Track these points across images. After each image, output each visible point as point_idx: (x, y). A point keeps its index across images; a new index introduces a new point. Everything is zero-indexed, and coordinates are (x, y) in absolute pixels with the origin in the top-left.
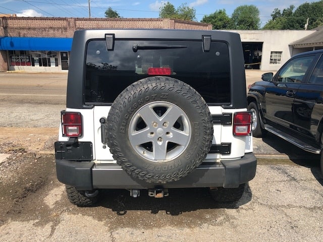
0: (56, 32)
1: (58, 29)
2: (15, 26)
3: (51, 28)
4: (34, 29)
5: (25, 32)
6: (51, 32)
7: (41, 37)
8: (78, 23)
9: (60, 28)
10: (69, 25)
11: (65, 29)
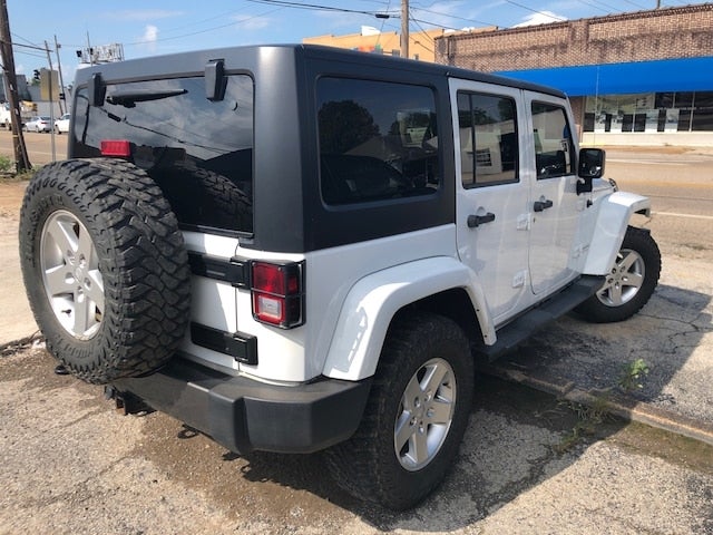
0: (543, 55)
1: (549, 48)
2: (469, 52)
3: (534, 48)
4: (501, 54)
5: (484, 62)
6: (534, 56)
7: (512, 69)
8: (594, 28)
9: (554, 46)
10: (573, 36)
11: (564, 47)
